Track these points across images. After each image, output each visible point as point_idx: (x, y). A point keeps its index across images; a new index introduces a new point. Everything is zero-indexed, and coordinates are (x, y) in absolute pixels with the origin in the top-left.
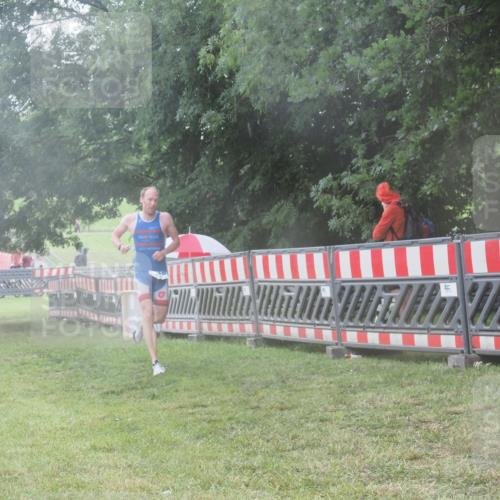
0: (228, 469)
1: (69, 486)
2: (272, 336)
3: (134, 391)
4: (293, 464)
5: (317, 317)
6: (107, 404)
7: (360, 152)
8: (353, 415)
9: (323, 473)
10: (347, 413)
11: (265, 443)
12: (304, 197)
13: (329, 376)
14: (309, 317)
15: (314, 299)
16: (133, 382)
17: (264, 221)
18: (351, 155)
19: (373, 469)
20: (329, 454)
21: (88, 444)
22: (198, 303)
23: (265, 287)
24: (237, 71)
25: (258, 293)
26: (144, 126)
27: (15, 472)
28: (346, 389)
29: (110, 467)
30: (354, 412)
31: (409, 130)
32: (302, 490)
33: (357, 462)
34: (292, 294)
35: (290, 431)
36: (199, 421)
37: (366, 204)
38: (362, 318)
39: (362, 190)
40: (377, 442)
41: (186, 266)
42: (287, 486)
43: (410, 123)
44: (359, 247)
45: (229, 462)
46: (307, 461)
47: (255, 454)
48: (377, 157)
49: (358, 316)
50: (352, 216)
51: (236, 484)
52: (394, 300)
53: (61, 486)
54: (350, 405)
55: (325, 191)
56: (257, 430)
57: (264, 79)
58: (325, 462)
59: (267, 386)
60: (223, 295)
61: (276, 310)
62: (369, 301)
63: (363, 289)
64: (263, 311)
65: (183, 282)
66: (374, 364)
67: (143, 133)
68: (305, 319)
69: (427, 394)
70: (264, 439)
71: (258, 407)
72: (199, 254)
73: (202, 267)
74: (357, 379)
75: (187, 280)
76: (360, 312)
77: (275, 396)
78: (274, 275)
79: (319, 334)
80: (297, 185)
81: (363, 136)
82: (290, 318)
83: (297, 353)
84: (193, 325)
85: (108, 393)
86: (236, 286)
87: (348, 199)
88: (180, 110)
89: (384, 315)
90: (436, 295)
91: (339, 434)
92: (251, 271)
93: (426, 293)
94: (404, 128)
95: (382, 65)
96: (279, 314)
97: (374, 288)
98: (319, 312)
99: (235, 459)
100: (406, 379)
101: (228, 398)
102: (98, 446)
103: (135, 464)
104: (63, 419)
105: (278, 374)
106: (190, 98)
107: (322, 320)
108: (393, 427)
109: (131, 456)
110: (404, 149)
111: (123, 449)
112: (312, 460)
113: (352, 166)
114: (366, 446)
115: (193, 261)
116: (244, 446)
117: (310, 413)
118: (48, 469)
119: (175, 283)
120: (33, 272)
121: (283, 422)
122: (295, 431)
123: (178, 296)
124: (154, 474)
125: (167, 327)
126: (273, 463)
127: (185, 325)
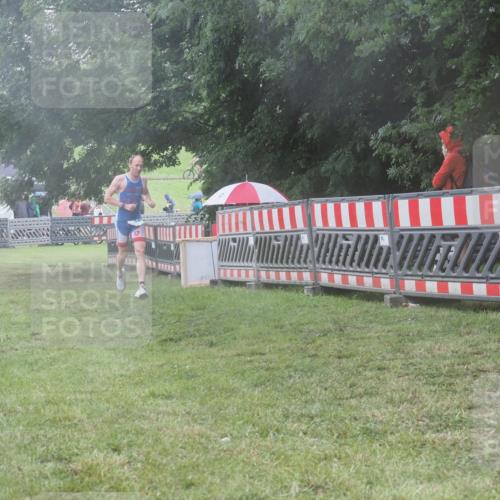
0: (286, 417)
1: (128, 432)
2: (330, 285)
3: (192, 339)
4: (351, 412)
5: (376, 266)
6: (166, 351)
7: (419, 101)
8: (411, 364)
9: (381, 422)
10: (404, 362)
11: (324, 392)
12: (363, 145)
13: (386, 324)
14: (367, 266)
15: (373, 248)
16: (191, 330)
17: (323, 169)
18: (411, 103)
19: (431, 418)
20: (387, 402)
21: (147, 390)
22: (256, 251)
23: (324, 236)
24: (297, 19)
25: (317, 241)
26: (203, 74)
27: (75, 418)
28: (404, 337)
29: (169, 414)
30: (411, 361)
31: (469, 78)
32: (360, 438)
33: (415, 411)
34: (350, 242)
35: (349, 379)
36: (257, 369)
37: (425, 153)
38: (420, 267)
39: (421, 139)
40: (435, 391)
41: (244, 215)
42: (345, 434)
43: (471, 70)
44: (418, 195)
45: (287, 410)
46: (364, 409)
47: (313, 402)
48: (437, 105)
49: (416, 265)
50: (411, 164)
51: (295, 431)
52: (453, 249)
53: (120, 433)
54: (408, 353)
55: (384, 140)
56: (315, 378)
57: (324, 27)
58: (384, 410)
59: (325, 333)
60: (281, 243)
61: (334, 259)
62: (427, 250)
63: (422, 237)
64: (321, 259)
65: (241, 231)
66: (433, 313)
67: (203, 81)
68: (363, 268)
69: (485, 343)
70: (322, 387)
71: (315, 356)
72: (254, 204)
73: (260, 215)
74: (413, 327)
75: (245, 228)
76: (418, 260)
77: (333, 345)
78: (332, 223)
79: (377, 282)
80: (356, 133)
81: (423, 84)
82: (348, 267)
83: (355, 301)
84: (251, 273)
85: (166, 340)
86: (295, 234)
87: (407, 148)
88: (239, 58)
89: (443, 264)
90: (495, 244)
91: (397, 382)
92: (309, 219)
93: (485, 242)
94: (464, 76)
95: (444, 13)
96: (337, 263)
97: (433, 236)
98: (377, 261)
99: (293, 407)
100: (465, 327)
101: (286, 346)
102: (157, 393)
103: (194, 410)
104: (122, 366)
105: (335, 323)
106: (249, 46)
107: (380, 269)
108: (451, 376)
109: (189, 403)
110: (465, 98)
111: (181, 396)
112: (370, 409)
113: (412, 114)
114: (424, 395)
115: (251, 210)
116: (302, 394)
117: (368, 362)
118: (107, 415)
119: (234, 231)
120: (92, 219)
121: (341, 370)
122: (352, 379)
123: (236, 244)
124: (213, 422)
125: (225, 274)
126: (331, 412)
127: (243, 273)
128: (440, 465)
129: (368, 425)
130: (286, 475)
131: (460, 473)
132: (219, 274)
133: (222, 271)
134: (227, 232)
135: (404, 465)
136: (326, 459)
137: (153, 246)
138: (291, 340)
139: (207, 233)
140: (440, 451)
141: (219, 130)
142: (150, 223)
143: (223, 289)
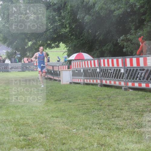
0: (93, 124)
1: (45, 128)
2: (106, 84)
3: (64, 100)
4: (112, 122)
5: (120, 78)
6: (56, 103)
7: (133, 28)
9: (122, 125)
10: (128, 107)
11: (104, 116)
12: (116, 42)
13: (123, 96)
15: (119, 73)
16: (64, 97)
17: (103, 49)
18: (130, 29)
19: (137, 124)
20: (123, 120)
21: (51, 115)
22: (83, 74)
23: (104, 69)
24: (96, 3)
25: (102, 71)
26: (67, 20)
27: (29, 123)
28: (128, 100)
29: (57, 122)
30: (130, 107)
31: (148, 21)
32: (115, 130)
33: (132, 122)
34: (112, 71)
36: (84, 109)
37: (135, 44)
38: (133, 79)
39: (133, 40)
40: (138, 116)
41: (80, 63)
42: (111, 129)
43: (149, 19)
44: (132, 57)
45: (93, 121)
46: (116, 121)
47: (101, 119)
48: (138, 30)
49: (132, 78)
50: (130, 48)
51: (95, 128)
52: (143, 73)
53: (43, 128)
54: (129, 105)
55: (122, 40)
56: (101, 112)
57: (104, 6)
58: (122, 122)
59: (104, 99)
60: (91, 71)
61: (107, 76)
62: (135, 73)
63: (134, 70)
64: (103, 76)
65: (79, 67)
66: (137, 93)
67: (67, 22)
68: (116, 79)
71: (102, 105)
72: (83, 59)
73: (85, 63)
74: (131, 97)
75: (80, 67)
77: (107, 102)
78: (106, 65)
79: (120, 83)
80: (113, 38)
81: (134, 23)
82: (111, 79)
83: (113, 89)
84: (82, 80)
85: (56, 100)
86: (95, 68)
88: (78, 15)
91: (126, 114)
92: (99, 64)
94: (147, 21)
96: (108, 77)
97: (137, 70)
98: (120, 77)
99: (95, 121)
100: (147, 97)
101: (92, 102)
102: (54, 116)
103: (65, 121)
104: (43, 108)
105: (107, 95)
106: (81, 12)
107: (121, 79)
108: (143, 112)
109: (63, 119)
110: (147, 28)
111: (61, 117)
112: (118, 121)
113: (131, 33)
114: (134, 117)
115: (82, 61)
116: (98, 117)
117: (117, 107)
118: (39, 123)
119: (77, 67)
120: (34, 64)
121: (109, 110)
122: (113, 112)
123: (77, 71)
124: (70, 125)
125: (74, 80)
126: (106, 122)
127: (79, 80)
128: (139, 139)
129: (117, 126)
130: (93, 141)
131: (145, 141)
132: (72, 80)
133: (73, 80)
134: (75, 68)
135: (128, 138)
136: (105, 136)
137: (52, 72)
138: (94, 100)
139: (69, 68)
140: (139, 134)
141: (72, 37)
142: (52, 65)
143: (73, 85)
